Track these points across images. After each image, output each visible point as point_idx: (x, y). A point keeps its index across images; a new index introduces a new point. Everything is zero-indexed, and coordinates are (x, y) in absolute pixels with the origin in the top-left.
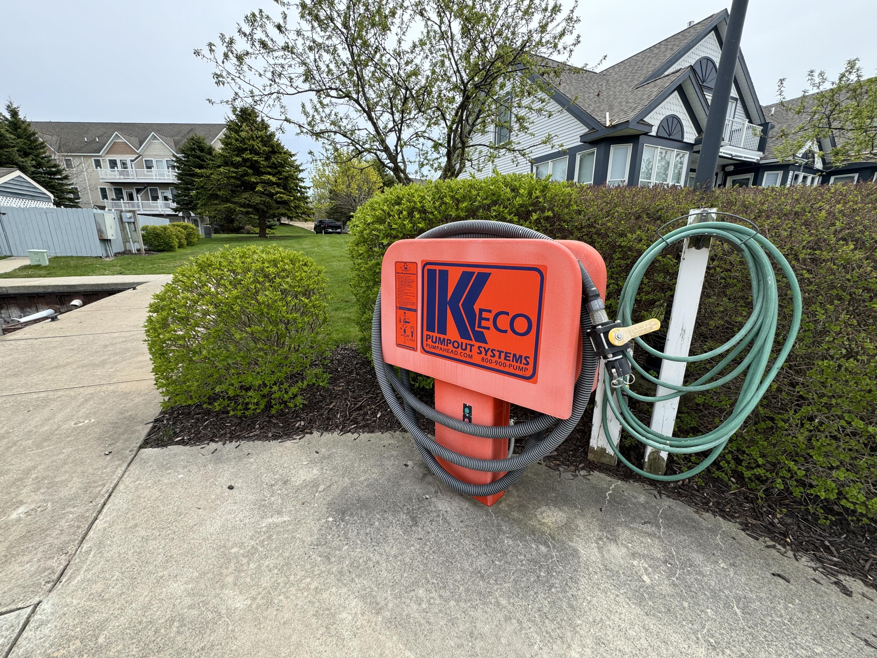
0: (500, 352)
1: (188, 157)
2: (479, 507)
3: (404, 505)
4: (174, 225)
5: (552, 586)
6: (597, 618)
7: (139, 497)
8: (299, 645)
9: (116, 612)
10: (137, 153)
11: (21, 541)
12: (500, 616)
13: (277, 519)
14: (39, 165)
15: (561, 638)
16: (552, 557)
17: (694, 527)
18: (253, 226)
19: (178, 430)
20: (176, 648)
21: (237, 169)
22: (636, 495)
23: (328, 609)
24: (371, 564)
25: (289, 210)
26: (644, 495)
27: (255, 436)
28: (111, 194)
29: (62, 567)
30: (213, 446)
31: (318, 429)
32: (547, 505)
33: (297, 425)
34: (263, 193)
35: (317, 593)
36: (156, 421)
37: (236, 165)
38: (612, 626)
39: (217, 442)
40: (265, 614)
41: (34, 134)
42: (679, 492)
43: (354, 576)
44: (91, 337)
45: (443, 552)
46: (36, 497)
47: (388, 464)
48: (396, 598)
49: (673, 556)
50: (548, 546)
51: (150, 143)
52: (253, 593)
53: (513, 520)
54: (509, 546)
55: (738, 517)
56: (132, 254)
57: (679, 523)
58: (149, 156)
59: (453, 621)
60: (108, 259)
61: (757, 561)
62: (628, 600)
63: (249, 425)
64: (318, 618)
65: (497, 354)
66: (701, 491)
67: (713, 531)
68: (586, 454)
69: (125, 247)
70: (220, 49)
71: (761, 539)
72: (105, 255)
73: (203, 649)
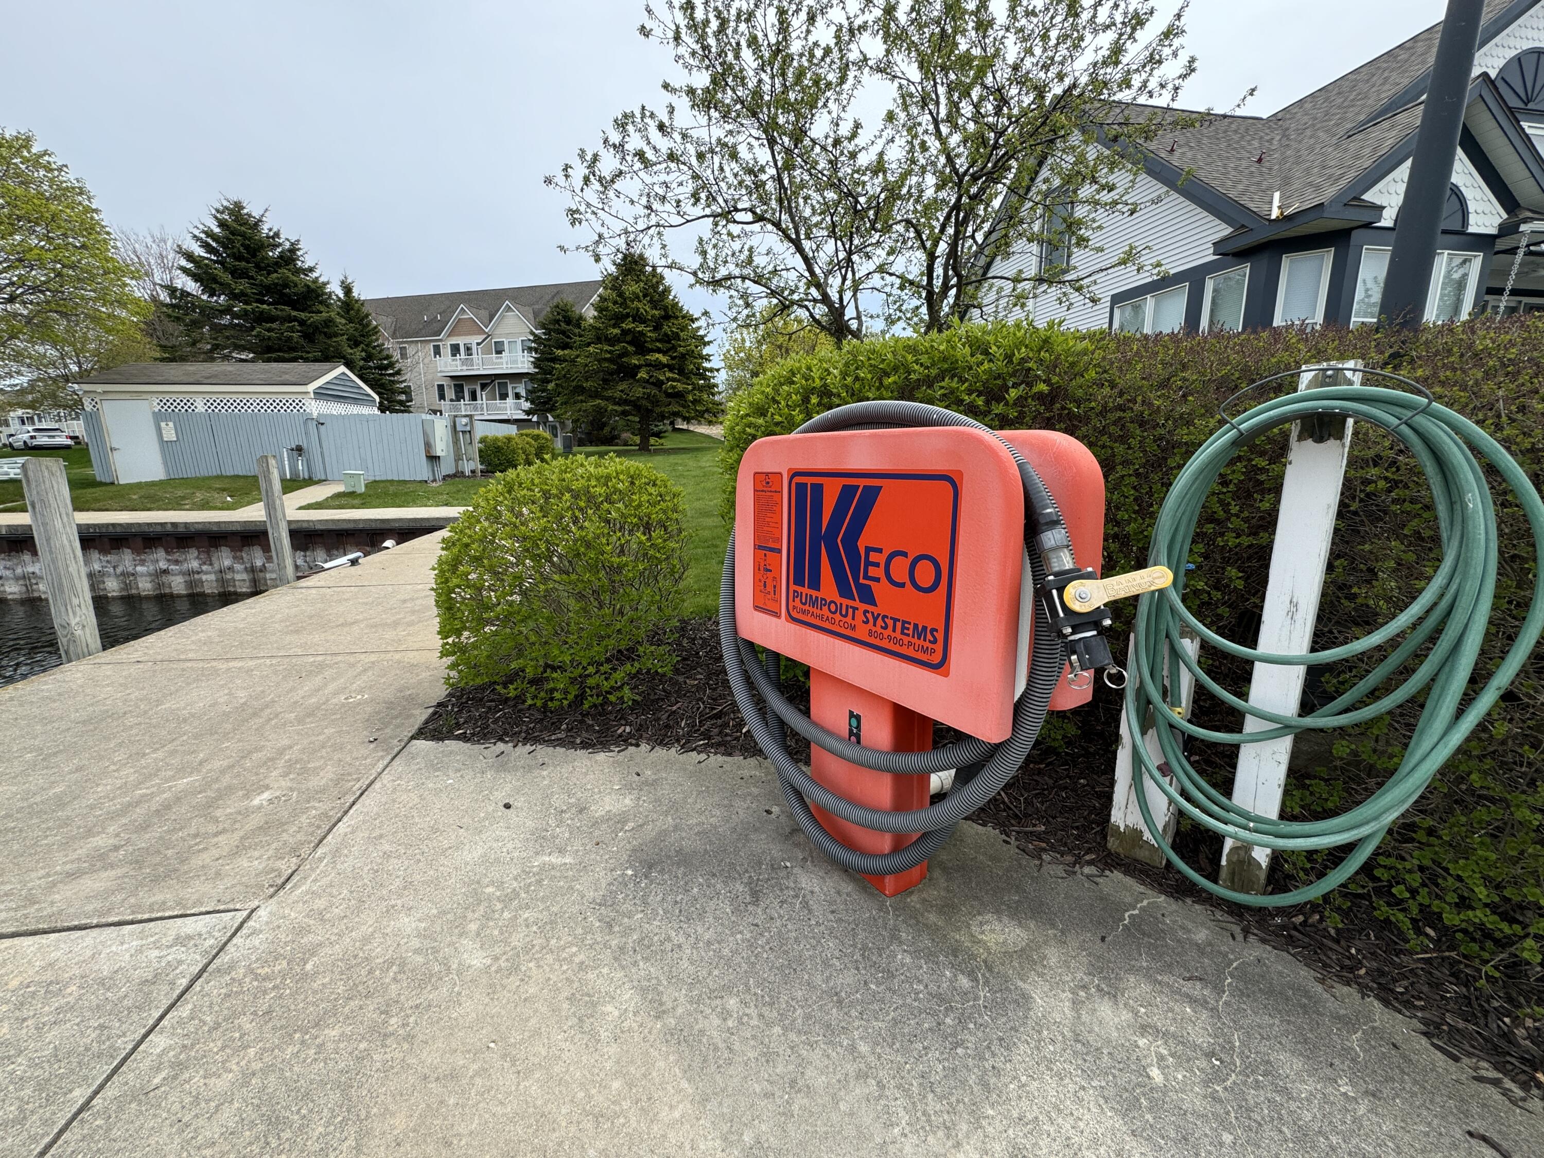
0: (895, 620)
1: (549, 334)
2: (871, 895)
3: (747, 871)
4: (522, 435)
5: (957, 1045)
6: (1028, 1114)
7: (394, 801)
8: (537, 1033)
9: (333, 938)
10: (485, 333)
11: (257, 833)
12: (851, 1068)
13: (555, 859)
14: (369, 357)
15: (948, 1128)
16: (976, 998)
17: (1304, 1006)
18: (633, 434)
19: (462, 720)
20: (386, 997)
21: (613, 346)
22: (1190, 925)
23: (588, 995)
24: (668, 946)
25: (684, 407)
26: (1209, 928)
27: (558, 740)
28: (450, 393)
29: (290, 871)
30: (501, 746)
31: (649, 740)
32: (998, 912)
33: (620, 731)
34: (647, 381)
35: (580, 969)
36: (440, 705)
37: (612, 341)
38: (1053, 1134)
39: (507, 742)
40: (505, 981)
41: (367, 316)
42: (1291, 936)
43: (639, 957)
44: (390, 589)
45: (786, 952)
46: (283, 783)
47: (740, 805)
48: (691, 1003)
49: (1233, 1048)
50: (976, 980)
51: (502, 317)
52: (498, 950)
53: (925, 925)
54: (903, 965)
55: (1422, 1009)
56: (464, 476)
57: (1270, 992)
58: (500, 335)
59: (769, 1057)
60: (434, 484)
61: (1438, 1099)
62: (1102, 1101)
63: (553, 724)
64: (571, 1004)
65: (890, 623)
66: (1343, 943)
67: (1348, 1023)
68: (1105, 837)
69: (457, 466)
70: (579, 171)
71: (1466, 1060)
72: (431, 478)
73: (417, 1007)
